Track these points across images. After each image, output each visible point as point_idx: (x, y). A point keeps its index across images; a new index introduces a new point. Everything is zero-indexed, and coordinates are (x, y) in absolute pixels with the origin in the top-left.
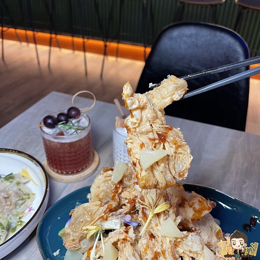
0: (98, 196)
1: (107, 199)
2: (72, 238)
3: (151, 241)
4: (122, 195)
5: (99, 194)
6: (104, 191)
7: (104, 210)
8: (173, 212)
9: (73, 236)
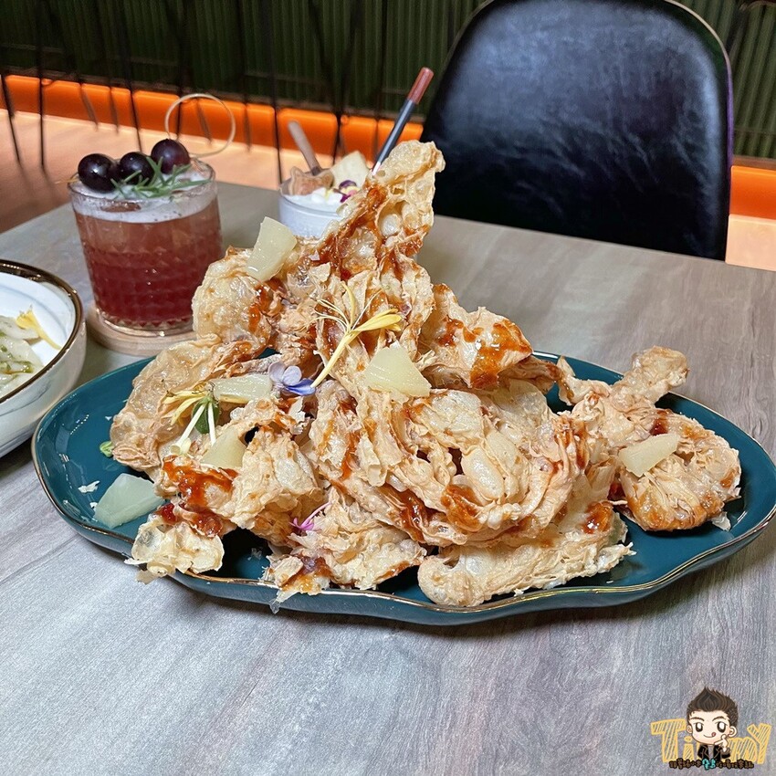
0: (208, 316)
1: (236, 330)
2: (134, 436)
3: (342, 413)
4: (283, 323)
5: (213, 313)
6: (227, 303)
7: (226, 355)
8: (412, 336)
9: (140, 430)
